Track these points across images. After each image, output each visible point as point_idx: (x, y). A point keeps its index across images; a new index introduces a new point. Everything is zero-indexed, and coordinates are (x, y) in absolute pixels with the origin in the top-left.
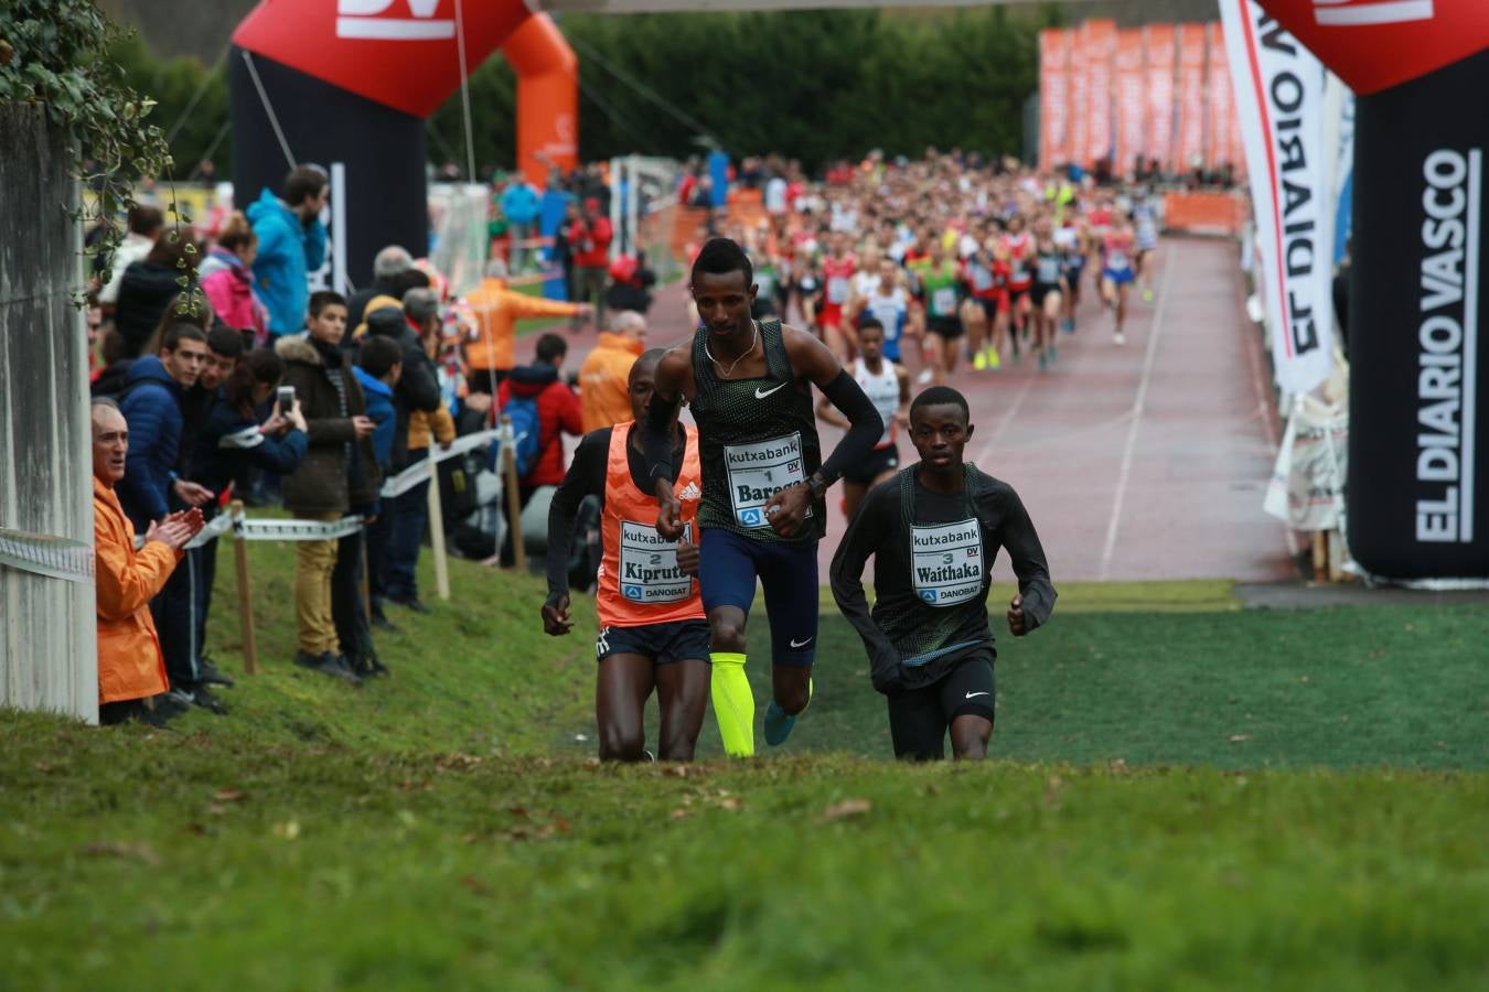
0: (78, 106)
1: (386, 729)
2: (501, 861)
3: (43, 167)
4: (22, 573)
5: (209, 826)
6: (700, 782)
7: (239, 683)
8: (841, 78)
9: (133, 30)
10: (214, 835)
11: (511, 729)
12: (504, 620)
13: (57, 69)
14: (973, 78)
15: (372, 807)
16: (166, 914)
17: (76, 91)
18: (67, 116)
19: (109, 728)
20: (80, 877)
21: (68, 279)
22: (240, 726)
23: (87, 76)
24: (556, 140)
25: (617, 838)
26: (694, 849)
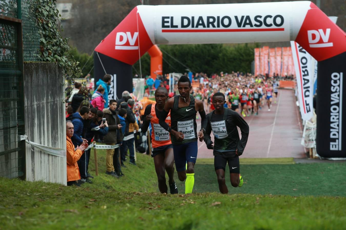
0: (64, 63)
1: (124, 187)
2: (147, 214)
3: (57, 75)
4: (52, 155)
5: (89, 206)
6: (187, 198)
7: (95, 177)
8: (215, 57)
9: (75, 48)
10: (90, 208)
11: (149, 187)
12: (147, 165)
13: (60, 56)
14: (241, 58)
15: (121, 203)
16: (80, 224)
17: (64, 60)
18: (62, 65)
19: (69, 186)
20: (63, 216)
21: (62, 97)
22: (95, 186)
23: (66, 57)
24: (158, 70)
25: (170, 209)
26: (185, 212)
